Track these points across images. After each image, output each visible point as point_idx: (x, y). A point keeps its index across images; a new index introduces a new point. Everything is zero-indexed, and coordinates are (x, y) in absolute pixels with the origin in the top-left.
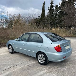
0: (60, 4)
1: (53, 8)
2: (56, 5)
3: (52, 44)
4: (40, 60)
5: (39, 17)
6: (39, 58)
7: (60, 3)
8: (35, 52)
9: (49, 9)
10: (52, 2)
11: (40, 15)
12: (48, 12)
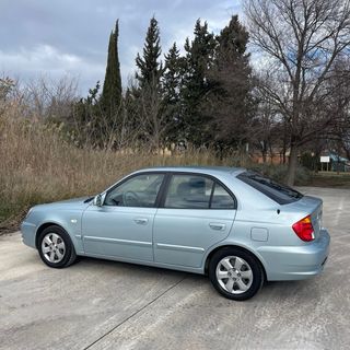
0: (187, 44)
1: (158, 60)
2: (171, 47)
3: (279, 212)
4: (223, 280)
5: (94, 97)
6: (221, 274)
7: (187, 41)
8: (204, 250)
9: (138, 64)
10: (152, 35)
11: (98, 86)
12: (137, 76)
